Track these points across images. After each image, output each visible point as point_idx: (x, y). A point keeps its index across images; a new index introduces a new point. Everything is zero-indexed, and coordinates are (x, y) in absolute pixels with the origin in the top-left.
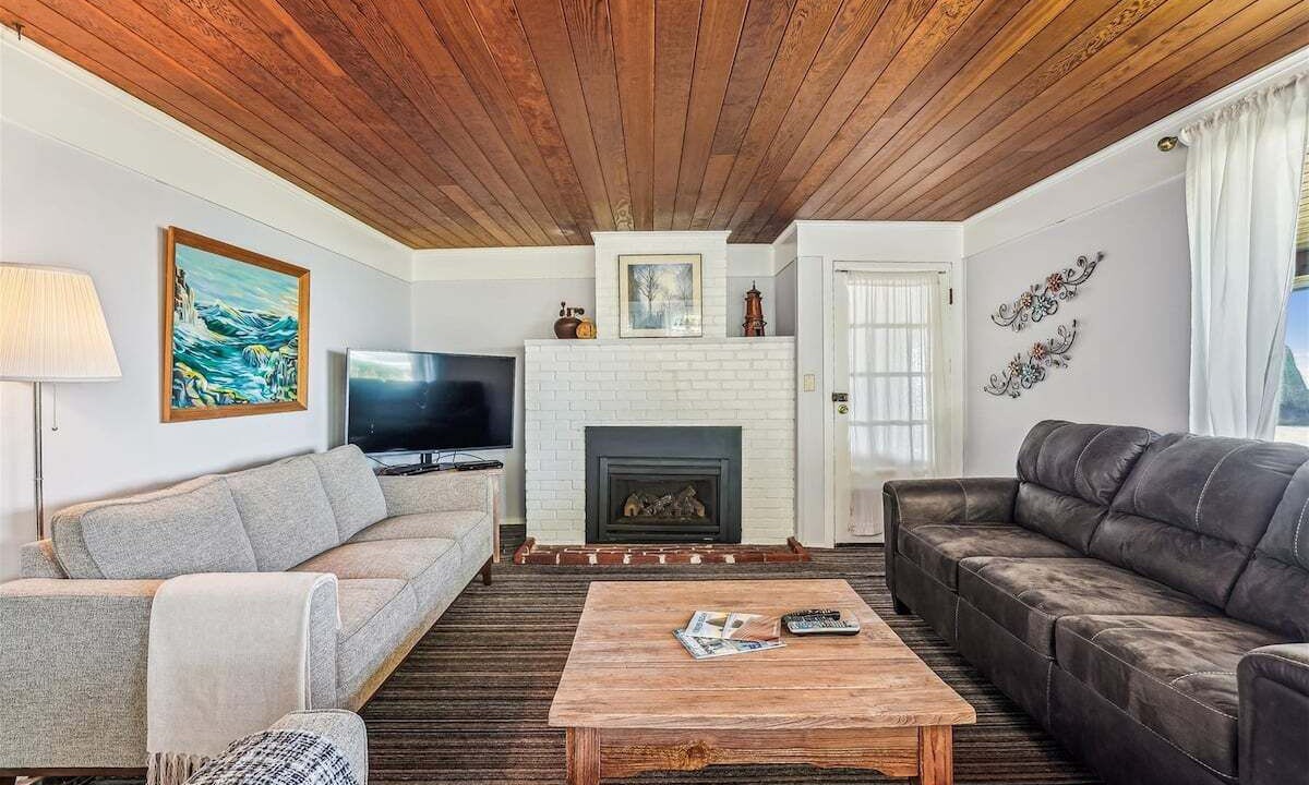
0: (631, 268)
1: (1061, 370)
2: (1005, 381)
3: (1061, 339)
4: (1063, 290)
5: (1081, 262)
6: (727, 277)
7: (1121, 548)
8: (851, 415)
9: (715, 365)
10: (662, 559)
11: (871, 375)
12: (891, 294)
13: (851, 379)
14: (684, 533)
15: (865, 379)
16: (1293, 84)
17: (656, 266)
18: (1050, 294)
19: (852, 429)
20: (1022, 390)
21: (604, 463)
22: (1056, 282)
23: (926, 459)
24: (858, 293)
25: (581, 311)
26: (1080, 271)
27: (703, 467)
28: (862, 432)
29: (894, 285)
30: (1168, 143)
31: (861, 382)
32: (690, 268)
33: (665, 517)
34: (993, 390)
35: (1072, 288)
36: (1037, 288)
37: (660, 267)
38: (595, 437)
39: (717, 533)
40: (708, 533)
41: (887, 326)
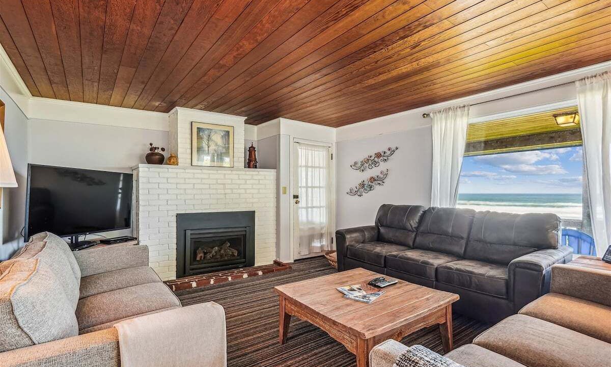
0: (199, 129)
1: (381, 187)
2: (356, 190)
3: (382, 176)
4: (382, 158)
5: (389, 149)
6: (245, 140)
7: (429, 244)
8: (300, 205)
9: (243, 182)
10: (230, 278)
11: (307, 187)
12: (313, 153)
13: (300, 189)
14: (229, 265)
15: (305, 189)
16: (464, 106)
17: (211, 130)
18: (376, 159)
19: (300, 210)
20: (364, 194)
21: (189, 233)
22: (378, 155)
23: (324, 221)
24: (302, 152)
25: (163, 150)
26: (388, 153)
27: (237, 231)
28: (304, 211)
29: (314, 150)
30: (425, 115)
31: (304, 190)
32: (228, 132)
33: (217, 259)
34: (351, 194)
35: (386, 158)
36: (371, 157)
37: (214, 131)
38: (182, 219)
39: (244, 263)
40: (240, 263)
41: (312, 167)
